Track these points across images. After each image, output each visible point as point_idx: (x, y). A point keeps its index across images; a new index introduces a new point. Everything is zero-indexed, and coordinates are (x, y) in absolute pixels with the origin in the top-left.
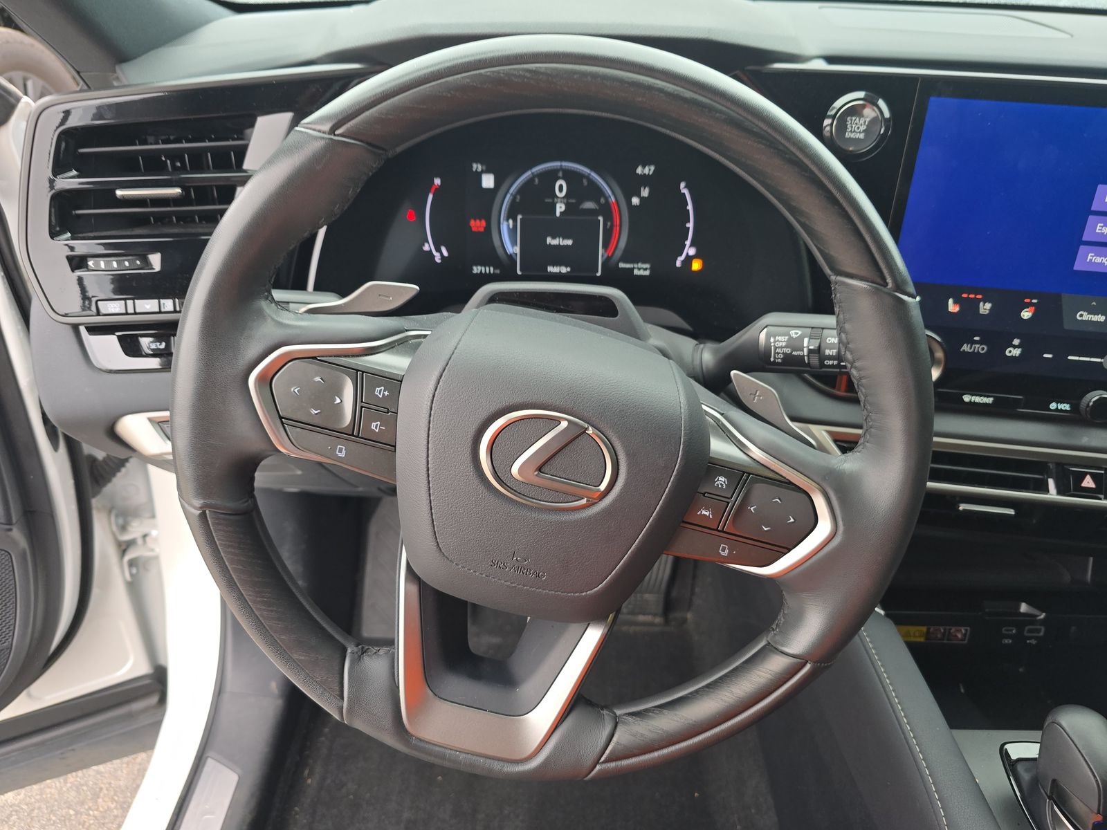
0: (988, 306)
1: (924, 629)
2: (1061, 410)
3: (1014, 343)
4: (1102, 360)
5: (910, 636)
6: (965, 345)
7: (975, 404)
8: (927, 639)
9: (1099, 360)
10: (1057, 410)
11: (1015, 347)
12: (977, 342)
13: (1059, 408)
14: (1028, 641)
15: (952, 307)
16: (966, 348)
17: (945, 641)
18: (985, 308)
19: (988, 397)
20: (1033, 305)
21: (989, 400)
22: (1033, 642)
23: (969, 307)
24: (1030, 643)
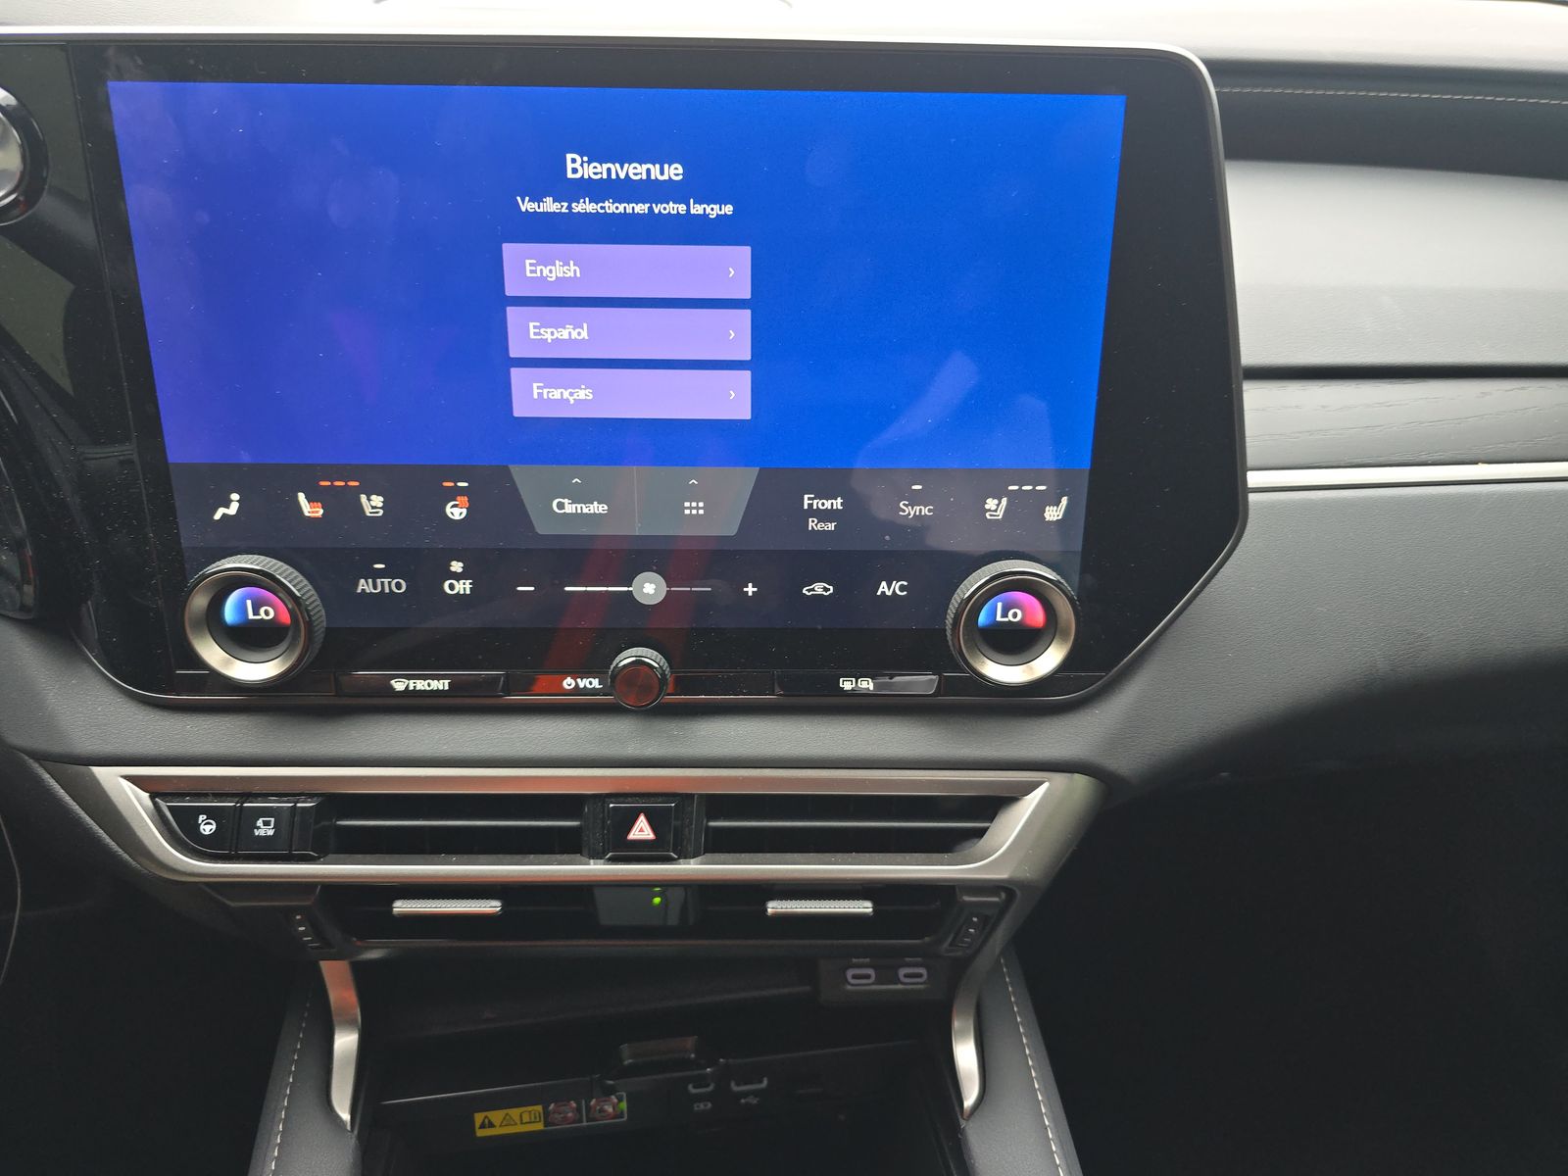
0: (377, 500)
1: (539, 1108)
2: (585, 692)
3: (453, 569)
4: (631, 589)
5: (516, 1124)
6: (362, 581)
7: (416, 693)
8: (546, 1124)
9: (626, 589)
10: (577, 691)
11: (458, 577)
12: (381, 574)
13: (581, 685)
14: (743, 1101)
15: (309, 509)
16: (364, 586)
17: (585, 1124)
18: (373, 504)
19: (438, 678)
20: (462, 492)
21: (442, 685)
22: (754, 1101)
23: (343, 506)
24: (747, 1104)
